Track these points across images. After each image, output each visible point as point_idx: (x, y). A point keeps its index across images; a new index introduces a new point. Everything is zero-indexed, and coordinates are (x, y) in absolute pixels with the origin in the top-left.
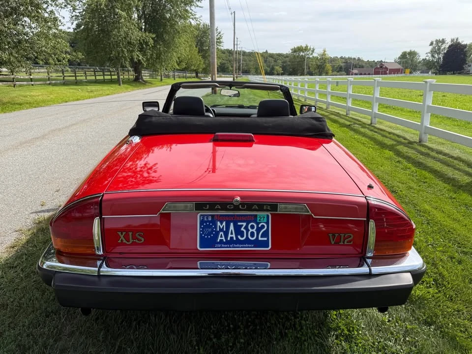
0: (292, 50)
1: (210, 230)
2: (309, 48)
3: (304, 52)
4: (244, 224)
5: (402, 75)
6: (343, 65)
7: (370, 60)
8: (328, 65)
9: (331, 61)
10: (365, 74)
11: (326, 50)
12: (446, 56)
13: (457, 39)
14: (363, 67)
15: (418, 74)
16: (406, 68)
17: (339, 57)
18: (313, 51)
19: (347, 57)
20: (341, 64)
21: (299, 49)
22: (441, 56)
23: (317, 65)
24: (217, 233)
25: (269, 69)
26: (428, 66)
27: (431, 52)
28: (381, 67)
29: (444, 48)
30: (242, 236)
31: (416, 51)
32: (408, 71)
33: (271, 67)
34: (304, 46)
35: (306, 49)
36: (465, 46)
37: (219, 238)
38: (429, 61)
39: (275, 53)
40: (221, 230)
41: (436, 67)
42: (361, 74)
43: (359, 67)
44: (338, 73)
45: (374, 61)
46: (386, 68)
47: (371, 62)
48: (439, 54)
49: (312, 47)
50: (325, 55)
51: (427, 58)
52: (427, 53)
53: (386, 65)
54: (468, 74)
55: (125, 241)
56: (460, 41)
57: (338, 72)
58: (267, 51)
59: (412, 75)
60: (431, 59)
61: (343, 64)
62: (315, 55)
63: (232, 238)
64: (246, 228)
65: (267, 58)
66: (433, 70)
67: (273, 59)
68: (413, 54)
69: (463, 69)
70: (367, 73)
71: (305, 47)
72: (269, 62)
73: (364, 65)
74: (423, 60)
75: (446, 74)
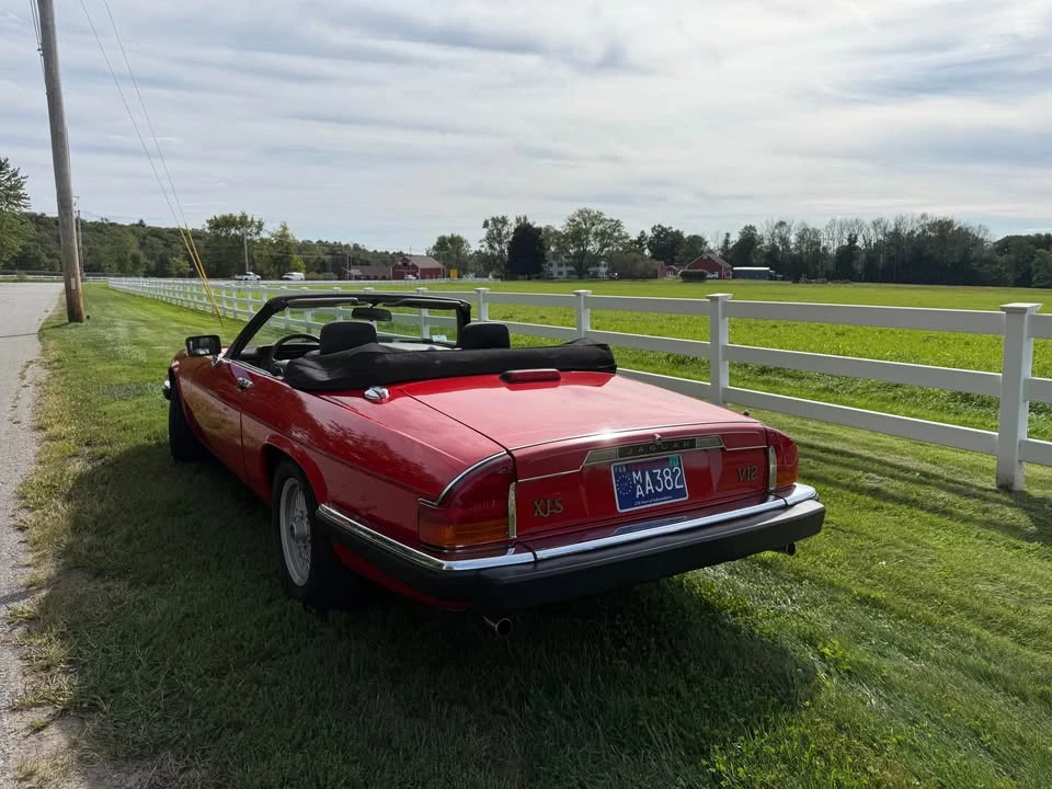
0: (210, 222)
1: (626, 484)
2: (249, 220)
3: (239, 229)
4: (659, 471)
5: (445, 280)
6: (327, 258)
7: (379, 251)
8: (295, 257)
9: (300, 250)
10: (376, 278)
11: (288, 226)
12: (513, 245)
13: (525, 219)
14: (367, 263)
15: (470, 278)
16: (450, 267)
17: (314, 242)
18: (260, 226)
19: (331, 241)
20: (323, 257)
21: (228, 222)
22: (504, 247)
23: (271, 257)
24: (635, 487)
25: (153, 264)
26: (486, 265)
27: (488, 238)
28: (405, 265)
29: (508, 233)
30: (660, 487)
31: (461, 235)
32: (454, 273)
33: (158, 259)
34: (237, 214)
35: (243, 222)
36: (539, 231)
37: (638, 493)
38: (486, 254)
39: (164, 227)
40: (638, 482)
41: (498, 266)
42: (368, 278)
43: (361, 264)
44: (321, 276)
45: (387, 253)
46: (414, 266)
47: (381, 253)
48: (500, 243)
49: (256, 219)
50: (287, 236)
51: (483, 250)
52: (481, 241)
53: (413, 261)
54: (551, 279)
55: (541, 514)
56: (530, 221)
57: (318, 272)
58: (141, 221)
59: (463, 280)
60: (489, 251)
61: (330, 257)
62: (265, 235)
63: (650, 490)
64: (662, 476)
65: (145, 238)
66: (494, 272)
67: (160, 242)
68: (456, 242)
69: (541, 270)
70: (380, 276)
71: (241, 218)
72: (152, 247)
73: (370, 259)
74: (476, 252)
75: (515, 279)
